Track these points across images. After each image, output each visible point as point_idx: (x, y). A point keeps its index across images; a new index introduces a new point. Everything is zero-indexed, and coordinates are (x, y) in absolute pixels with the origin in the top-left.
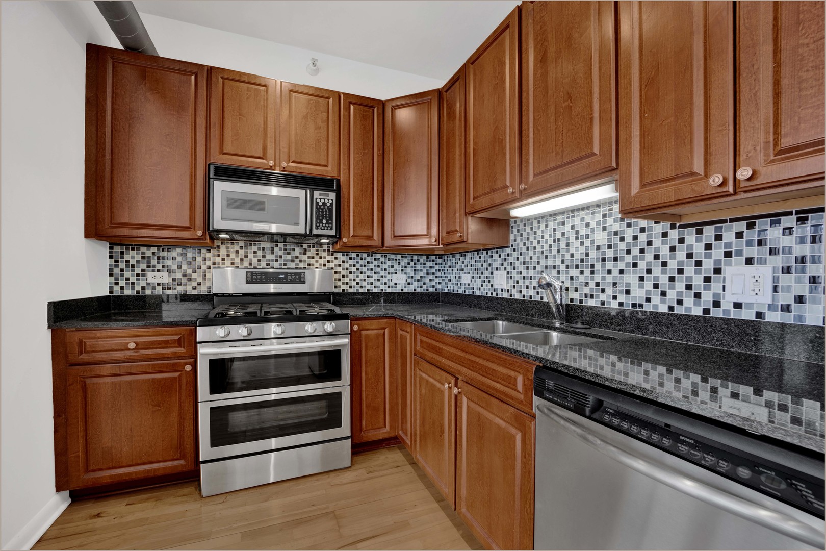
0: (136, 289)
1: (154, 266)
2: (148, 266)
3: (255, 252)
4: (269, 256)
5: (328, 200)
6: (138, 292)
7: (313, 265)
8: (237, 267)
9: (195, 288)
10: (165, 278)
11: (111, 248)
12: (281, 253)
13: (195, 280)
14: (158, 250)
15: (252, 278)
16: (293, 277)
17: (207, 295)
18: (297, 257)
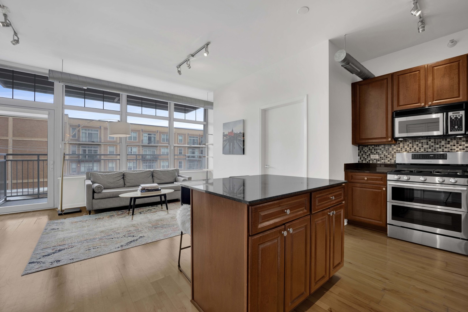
0: (367, 161)
1: (373, 152)
2: (371, 153)
3: (417, 145)
4: (425, 146)
5: (459, 115)
6: (367, 162)
7: (455, 149)
8: (408, 152)
9: (389, 161)
10: (377, 157)
11: (359, 147)
12: (433, 144)
13: (389, 158)
14: (375, 146)
15: (414, 157)
16: (439, 156)
17: (394, 164)
18: (443, 146)
